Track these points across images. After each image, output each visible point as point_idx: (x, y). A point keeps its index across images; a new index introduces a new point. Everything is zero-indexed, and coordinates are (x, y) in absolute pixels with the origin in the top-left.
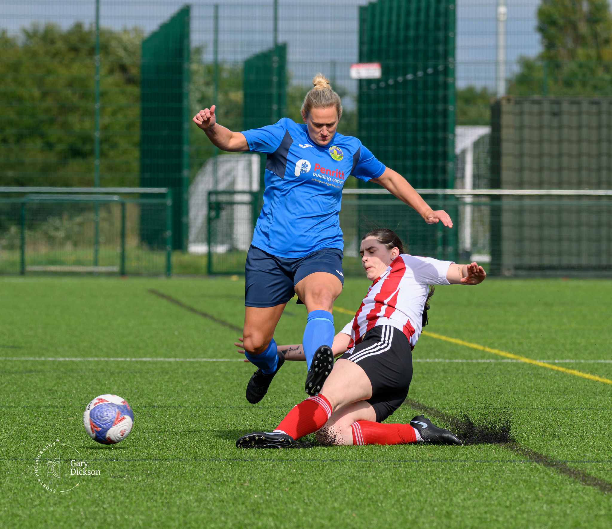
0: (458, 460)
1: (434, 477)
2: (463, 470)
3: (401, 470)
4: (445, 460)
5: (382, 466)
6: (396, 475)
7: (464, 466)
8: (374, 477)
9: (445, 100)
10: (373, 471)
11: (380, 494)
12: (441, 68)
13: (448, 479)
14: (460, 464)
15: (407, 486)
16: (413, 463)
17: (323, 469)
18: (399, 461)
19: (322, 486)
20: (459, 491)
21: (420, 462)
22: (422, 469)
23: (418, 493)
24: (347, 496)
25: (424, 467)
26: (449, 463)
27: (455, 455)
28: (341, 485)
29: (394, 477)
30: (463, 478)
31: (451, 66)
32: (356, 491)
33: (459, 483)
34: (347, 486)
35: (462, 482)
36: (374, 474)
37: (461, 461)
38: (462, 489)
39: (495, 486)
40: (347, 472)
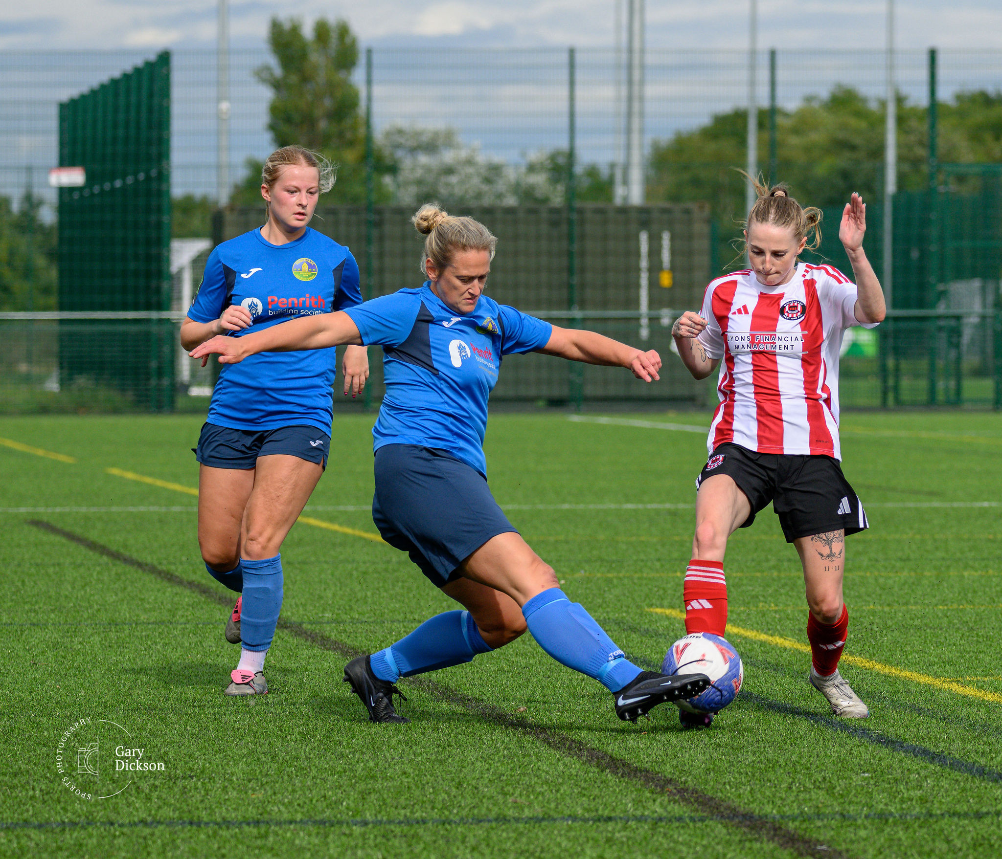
0: (178, 623)
1: (149, 643)
2: (183, 635)
3: (112, 635)
4: (162, 622)
5: (90, 631)
6: (106, 641)
7: (184, 629)
8: (80, 643)
9: (159, 210)
10: (80, 637)
11: (88, 663)
12: (154, 173)
13: (166, 644)
14: (179, 627)
15: (119, 653)
16: (126, 627)
17: (22, 634)
18: (110, 624)
19: (21, 653)
20: (179, 658)
21: (134, 625)
22: (136, 633)
23: (132, 661)
24: (50, 665)
25: (138, 631)
26: (166, 626)
27: (174, 616)
28: (43, 653)
29: (104, 642)
30: (183, 643)
31: (165, 173)
32: (61, 659)
33: (179, 649)
34: (49, 654)
35: (183, 648)
36: (81, 639)
37: (181, 624)
38: (182, 655)
39: (220, 652)
40: (49, 637)
